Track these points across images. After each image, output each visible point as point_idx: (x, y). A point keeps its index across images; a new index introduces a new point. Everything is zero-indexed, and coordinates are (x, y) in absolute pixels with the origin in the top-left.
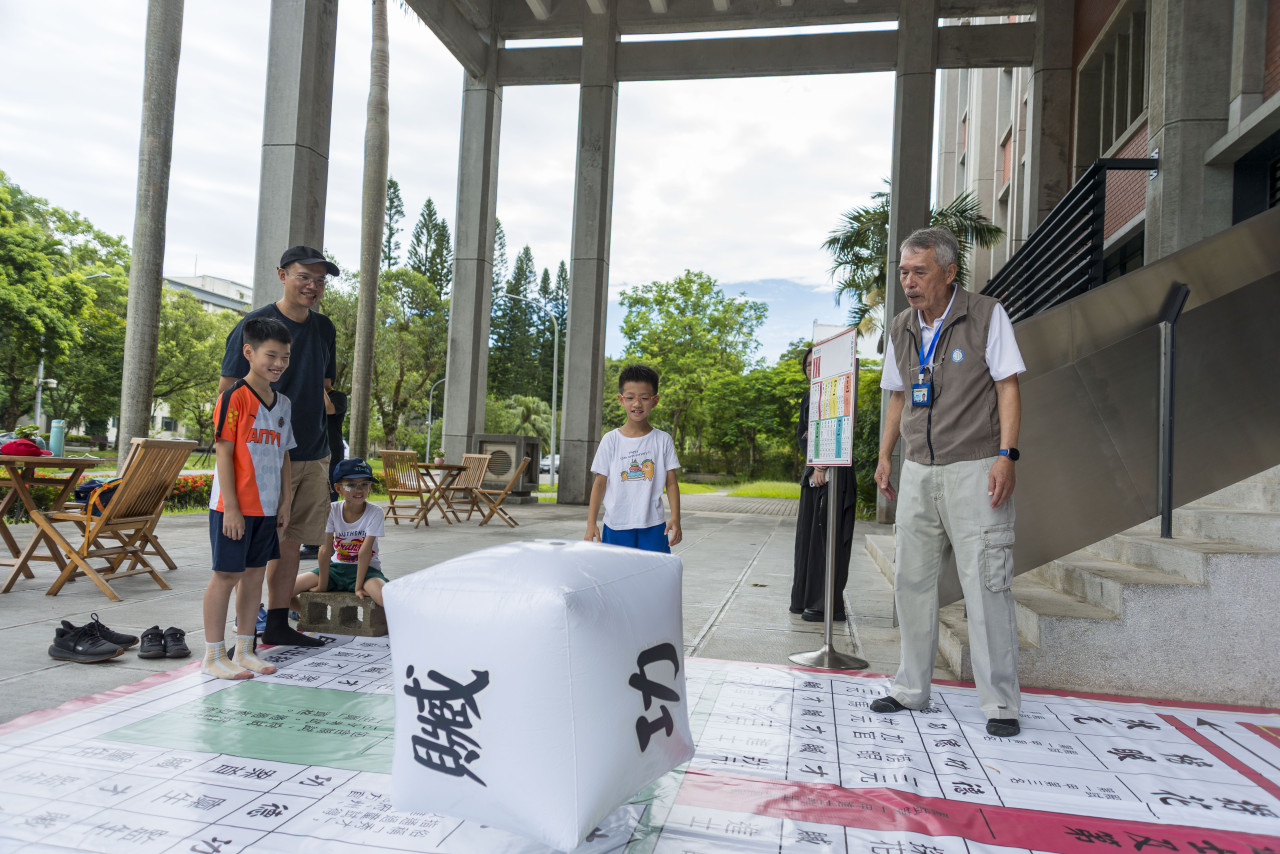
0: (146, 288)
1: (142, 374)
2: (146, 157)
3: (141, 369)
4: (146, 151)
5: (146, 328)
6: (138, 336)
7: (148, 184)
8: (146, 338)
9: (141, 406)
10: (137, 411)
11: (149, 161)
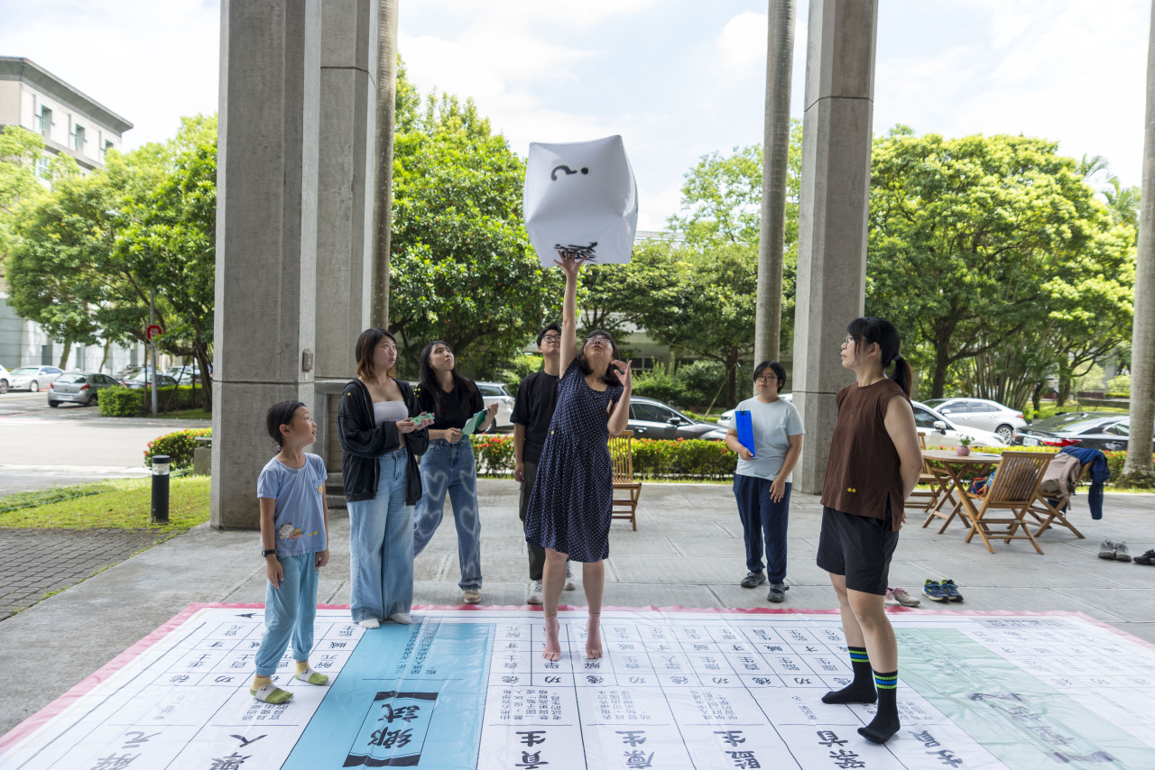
0: (1148, 292)
1: (1146, 366)
2: (1147, 178)
3: (1145, 362)
4: (1147, 173)
5: (1150, 327)
6: (1142, 335)
7: (1149, 201)
8: (1150, 335)
9: (1146, 395)
10: (1142, 399)
11: (1150, 180)
